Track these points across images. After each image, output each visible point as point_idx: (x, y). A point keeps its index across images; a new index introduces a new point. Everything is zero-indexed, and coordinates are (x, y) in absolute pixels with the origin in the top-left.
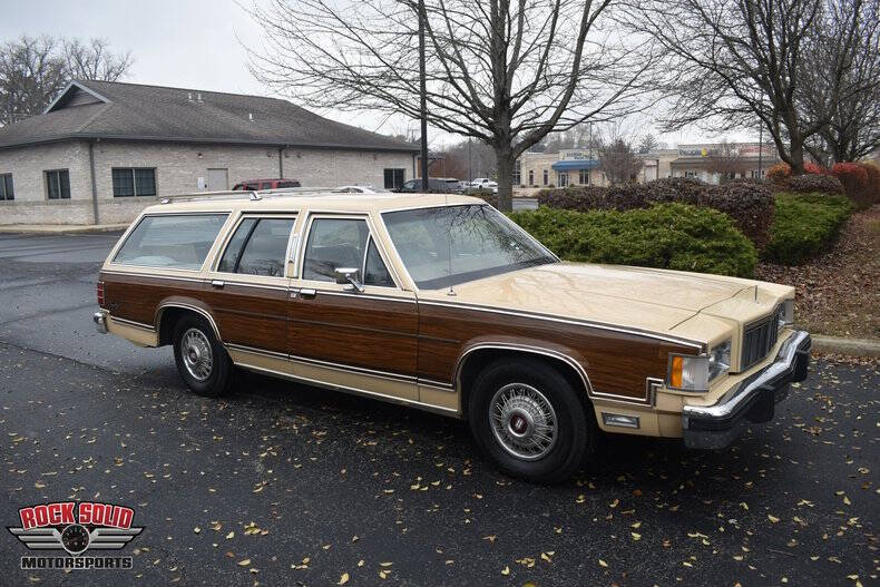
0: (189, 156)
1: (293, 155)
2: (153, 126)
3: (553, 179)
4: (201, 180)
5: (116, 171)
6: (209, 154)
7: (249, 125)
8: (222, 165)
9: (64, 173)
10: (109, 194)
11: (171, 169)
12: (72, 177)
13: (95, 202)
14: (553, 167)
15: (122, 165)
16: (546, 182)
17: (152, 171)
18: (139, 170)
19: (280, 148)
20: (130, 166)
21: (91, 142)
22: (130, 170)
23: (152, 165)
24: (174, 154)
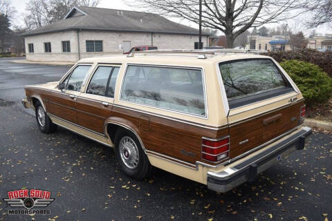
0: (116, 36)
1: (157, 36)
2: (102, 24)
3: (270, 48)
4: (120, 46)
5: (87, 41)
6: (124, 35)
7: (140, 24)
8: (129, 40)
9: (68, 42)
10: (85, 50)
11: (109, 41)
12: (71, 43)
13: (79, 53)
14: (270, 43)
15: (90, 39)
16: (266, 49)
17: (101, 42)
18: (96, 41)
19: (152, 33)
20: (93, 39)
21: (78, 30)
22: (93, 41)
23: (101, 40)
24: (110, 35)
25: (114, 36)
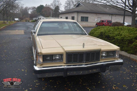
1: (114, 16)
4: (96, 20)
5: (81, 17)
6: (98, 15)
7: (107, 10)
8: (100, 17)
9: (74, 17)
10: (80, 21)
11: (91, 17)
12: (75, 17)
15: (83, 16)
17: (87, 18)
19: (112, 14)
20: (84, 16)
21: (78, 12)
22: (84, 17)
23: (88, 16)
24: (92, 15)
25: (94, 15)
